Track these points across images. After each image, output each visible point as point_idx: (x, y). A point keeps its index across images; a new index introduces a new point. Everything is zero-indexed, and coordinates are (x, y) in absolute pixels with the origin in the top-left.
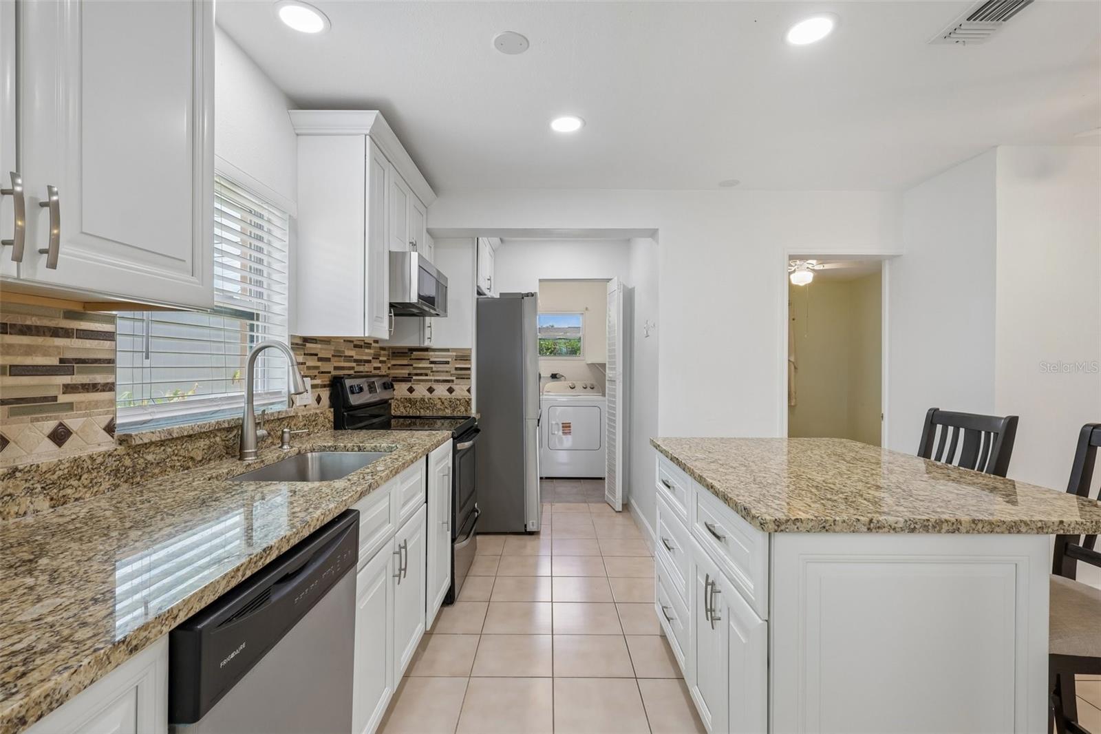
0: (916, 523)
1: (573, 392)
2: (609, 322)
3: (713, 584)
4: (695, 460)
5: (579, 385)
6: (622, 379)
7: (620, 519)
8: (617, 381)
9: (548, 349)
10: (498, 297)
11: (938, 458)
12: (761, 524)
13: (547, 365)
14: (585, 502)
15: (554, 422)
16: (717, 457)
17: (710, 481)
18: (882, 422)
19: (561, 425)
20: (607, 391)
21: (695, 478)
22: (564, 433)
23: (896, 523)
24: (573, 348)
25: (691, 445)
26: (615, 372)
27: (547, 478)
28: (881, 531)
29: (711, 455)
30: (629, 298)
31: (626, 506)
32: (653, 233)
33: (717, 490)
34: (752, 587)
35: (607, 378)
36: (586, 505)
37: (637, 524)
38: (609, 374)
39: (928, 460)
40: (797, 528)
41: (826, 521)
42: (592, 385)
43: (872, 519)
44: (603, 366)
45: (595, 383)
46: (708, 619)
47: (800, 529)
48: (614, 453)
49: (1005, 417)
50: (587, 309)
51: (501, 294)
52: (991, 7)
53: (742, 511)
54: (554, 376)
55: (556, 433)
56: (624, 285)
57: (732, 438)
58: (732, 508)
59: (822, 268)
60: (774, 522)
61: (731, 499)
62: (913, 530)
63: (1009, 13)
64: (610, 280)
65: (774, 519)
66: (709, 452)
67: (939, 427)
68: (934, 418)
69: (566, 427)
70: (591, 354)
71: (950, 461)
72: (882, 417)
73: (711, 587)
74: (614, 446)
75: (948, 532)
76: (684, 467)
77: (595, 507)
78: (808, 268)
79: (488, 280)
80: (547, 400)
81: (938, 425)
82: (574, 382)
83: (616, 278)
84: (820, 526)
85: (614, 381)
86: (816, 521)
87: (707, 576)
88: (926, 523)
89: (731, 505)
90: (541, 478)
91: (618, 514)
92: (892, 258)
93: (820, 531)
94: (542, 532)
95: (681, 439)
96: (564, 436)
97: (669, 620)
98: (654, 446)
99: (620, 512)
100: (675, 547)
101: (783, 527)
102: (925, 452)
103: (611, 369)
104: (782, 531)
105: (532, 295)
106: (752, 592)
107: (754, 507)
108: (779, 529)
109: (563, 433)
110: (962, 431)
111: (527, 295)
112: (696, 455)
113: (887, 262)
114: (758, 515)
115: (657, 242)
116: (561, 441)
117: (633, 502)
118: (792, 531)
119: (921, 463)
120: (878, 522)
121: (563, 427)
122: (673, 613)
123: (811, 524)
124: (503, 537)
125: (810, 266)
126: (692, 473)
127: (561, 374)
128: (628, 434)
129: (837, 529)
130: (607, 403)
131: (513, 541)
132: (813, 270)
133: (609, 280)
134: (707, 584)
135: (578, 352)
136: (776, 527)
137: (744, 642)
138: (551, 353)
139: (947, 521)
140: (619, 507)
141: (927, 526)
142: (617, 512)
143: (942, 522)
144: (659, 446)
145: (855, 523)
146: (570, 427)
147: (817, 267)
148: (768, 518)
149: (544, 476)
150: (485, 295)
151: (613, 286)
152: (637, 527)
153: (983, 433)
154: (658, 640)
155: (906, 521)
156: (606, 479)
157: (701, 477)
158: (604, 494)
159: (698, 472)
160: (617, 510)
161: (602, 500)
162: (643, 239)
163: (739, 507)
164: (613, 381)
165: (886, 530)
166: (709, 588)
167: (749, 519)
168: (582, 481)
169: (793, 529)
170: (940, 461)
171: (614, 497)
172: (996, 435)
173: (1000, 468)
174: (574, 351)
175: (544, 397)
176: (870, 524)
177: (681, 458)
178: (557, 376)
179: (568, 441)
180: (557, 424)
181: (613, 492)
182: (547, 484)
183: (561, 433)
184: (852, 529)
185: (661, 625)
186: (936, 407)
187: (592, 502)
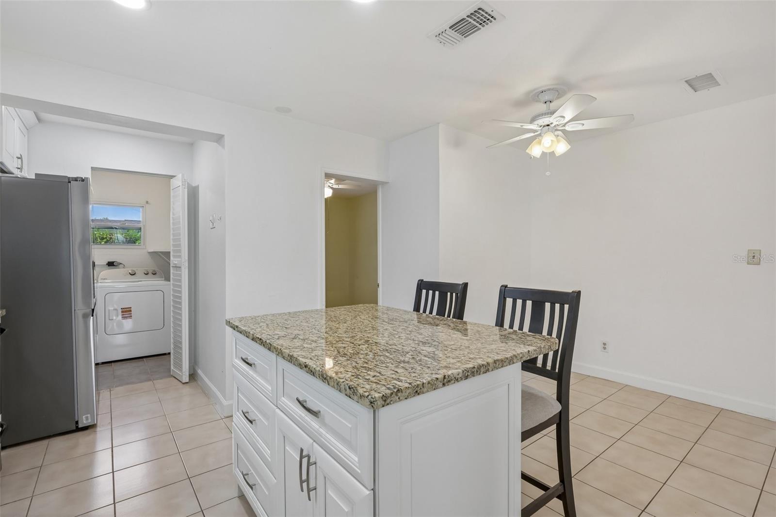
0: (468, 372)
1: (133, 278)
2: (173, 214)
3: (309, 457)
4: (278, 339)
5: (140, 272)
6: (187, 265)
7: (186, 390)
8: (183, 268)
9: (102, 239)
10: (34, 177)
11: (425, 311)
12: (371, 403)
13: (100, 254)
14: (150, 380)
15: (111, 308)
16: (296, 332)
17: (304, 360)
18: (378, 289)
19: (120, 311)
20: (172, 276)
21: (284, 358)
22: (124, 318)
23: (458, 375)
24: (131, 238)
25: (267, 322)
26: (180, 259)
27: (103, 363)
28: (450, 383)
29: (289, 331)
30: (193, 195)
31: (193, 376)
32: (219, 139)
33: (313, 370)
34: (356, 459)
35: (171, 265)
36: (151, 383)
37: (206, 393)
38: (173, 260)
39: (418, 313)
40: (399, 398)
41: (418, 386)
42: (154, 271)
43: (445, 376)
44: (167, 254)
45: (156, 269)
46: (302, 490)
47: (401, 398)
48: (181, 331)
49: (461, 283)
50: (147, 202)
51: (36, 174)
52: (459, 25)
53: (346, 390)
54: (111, 264)
55: (114, 318)
56: (188, 183)
57: (297, 312)
58: (333, 387)
59: (337, 187)
60: (382, 398)
61: (331, 378)
62: (467, 377)
63: (471, 32)
64: (174, 176)
65: (381, 395)
66: (286, 328)
67: (424, 291)
68: (422, 285)
69: (127, 312)
70: (153, 242)
71: (431, 312)
72: (378, 286)
73: (306, 460)
74: (180, 326)
75: (484, 373)
76: (270, 347)
77: (160, 383)
78: (329, 186)
79: (18, 158)
80: (101, 287)
81: (423, 290)
82: (134, 269)
83: (180, 176)
84: (414, 391)
85: (180, 267)
86: (411, 388)
87: (302, 450)
88: (473, 370)
89: (332, 384)
90: (97, 364)
91: (185, 385)
92: (384, 183)
93: (414, 396)
94: (98, 424)
95: (255, 317)
96: (123, 321)
97: (252, 488)
98: (232, 327)
99: (187, 383)
100: (256, 419)
101: (388, 401)
102: (417, 308)
103: (174, 257)
104: (388, 404)
105: (83, 180)
106: (358, 465)
107: (358, 385)
108: (386, 403)
109: (122, 317)
110: (437, 293)
111: (76, 179)
112: (276, 332)
113: (380, 186)
114: (366, 394)
115: (223, 147)
116: (120, 325)
117: (200, 372)
118: (396, 401)
119: (415, 315)
120: (449, 376)
121: (122, 312)
122: (255, 478)
123: (408, 391)
124: (45, 443)
125: (330, 185)
126: (279, 353)
127: (118, 261)
128: (193, 313)
129: (425, 390)
130: (172, 287)
131: (59, 443)
132: (332, 188)
133: (172, 177)
134: (302, 457)
135: (138, 242)
136: (384, 403)
137: (346, 510)
138: (106, 242)
139: (483, 365)
140: (186, 378)
141: (473, 372)
142: (183, 383)
143: (481, 367)
144: (237, 327)
145: (435, 382)
146: (131, 311)
147: (335, 186)
148: (377, 395)
149: (100, 361)
150: (12, 173)
151: (176, 182)
152: (205, 393)
153: (449, 294)
154: (237, 502)
155: (463, 372)
156: (172, 354)
157: (291, 357)
158: (169, 369)
159: (287, 351)
160: (184, 382)
161: (169, 374)
162: (209, 143)
163: (342, 386)
164: (178, 267)
165: (453, 381)
166: (305, 461)
167: (355, 398)
168: (144, 359)
169: (396, 400)
170: (432, 314)
171: (181, 371)
172: (457, 294)
173: (459, 314)
174: (132, 241)
175: (99, 284)
176: (444, 380)
177: (264, 337)
178: (114, 264)
179: (128, 324)
180: (116, 310)
181: (179, 366)
182: (104, 369)
183: (120, 317)
184: (434, 387)
185: (239, 487)
186: (422, 279)
187: (157, 379)
